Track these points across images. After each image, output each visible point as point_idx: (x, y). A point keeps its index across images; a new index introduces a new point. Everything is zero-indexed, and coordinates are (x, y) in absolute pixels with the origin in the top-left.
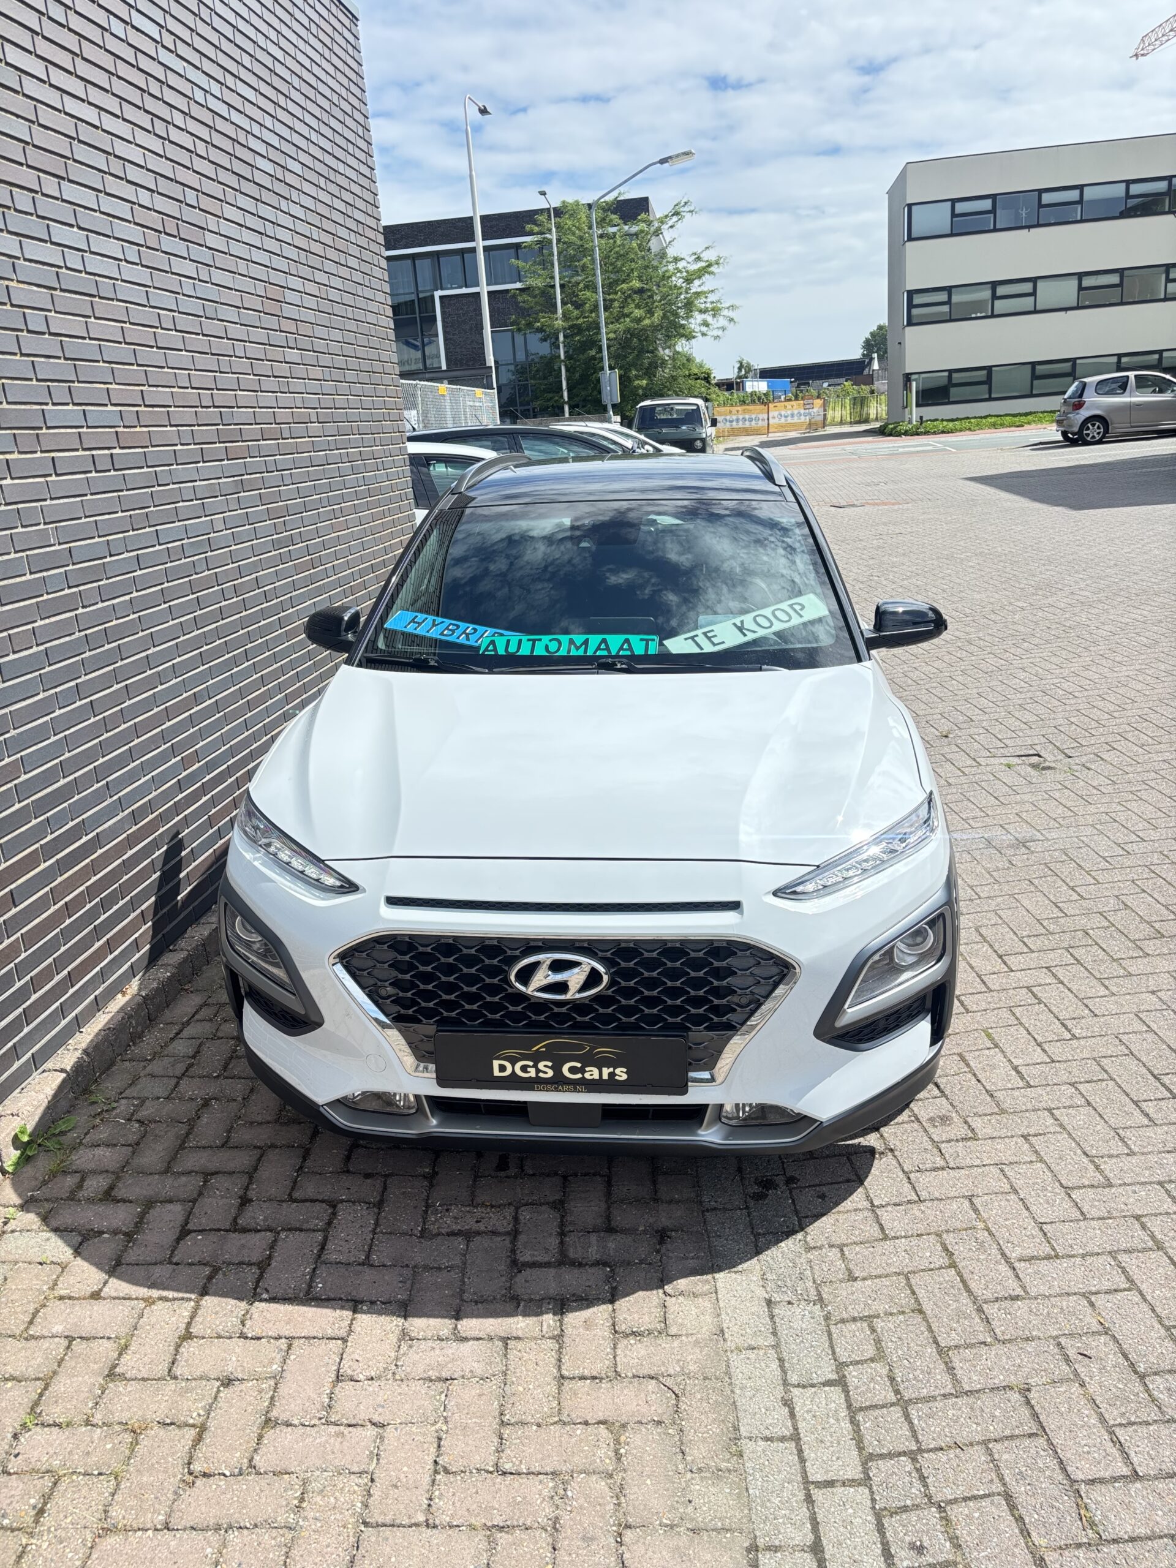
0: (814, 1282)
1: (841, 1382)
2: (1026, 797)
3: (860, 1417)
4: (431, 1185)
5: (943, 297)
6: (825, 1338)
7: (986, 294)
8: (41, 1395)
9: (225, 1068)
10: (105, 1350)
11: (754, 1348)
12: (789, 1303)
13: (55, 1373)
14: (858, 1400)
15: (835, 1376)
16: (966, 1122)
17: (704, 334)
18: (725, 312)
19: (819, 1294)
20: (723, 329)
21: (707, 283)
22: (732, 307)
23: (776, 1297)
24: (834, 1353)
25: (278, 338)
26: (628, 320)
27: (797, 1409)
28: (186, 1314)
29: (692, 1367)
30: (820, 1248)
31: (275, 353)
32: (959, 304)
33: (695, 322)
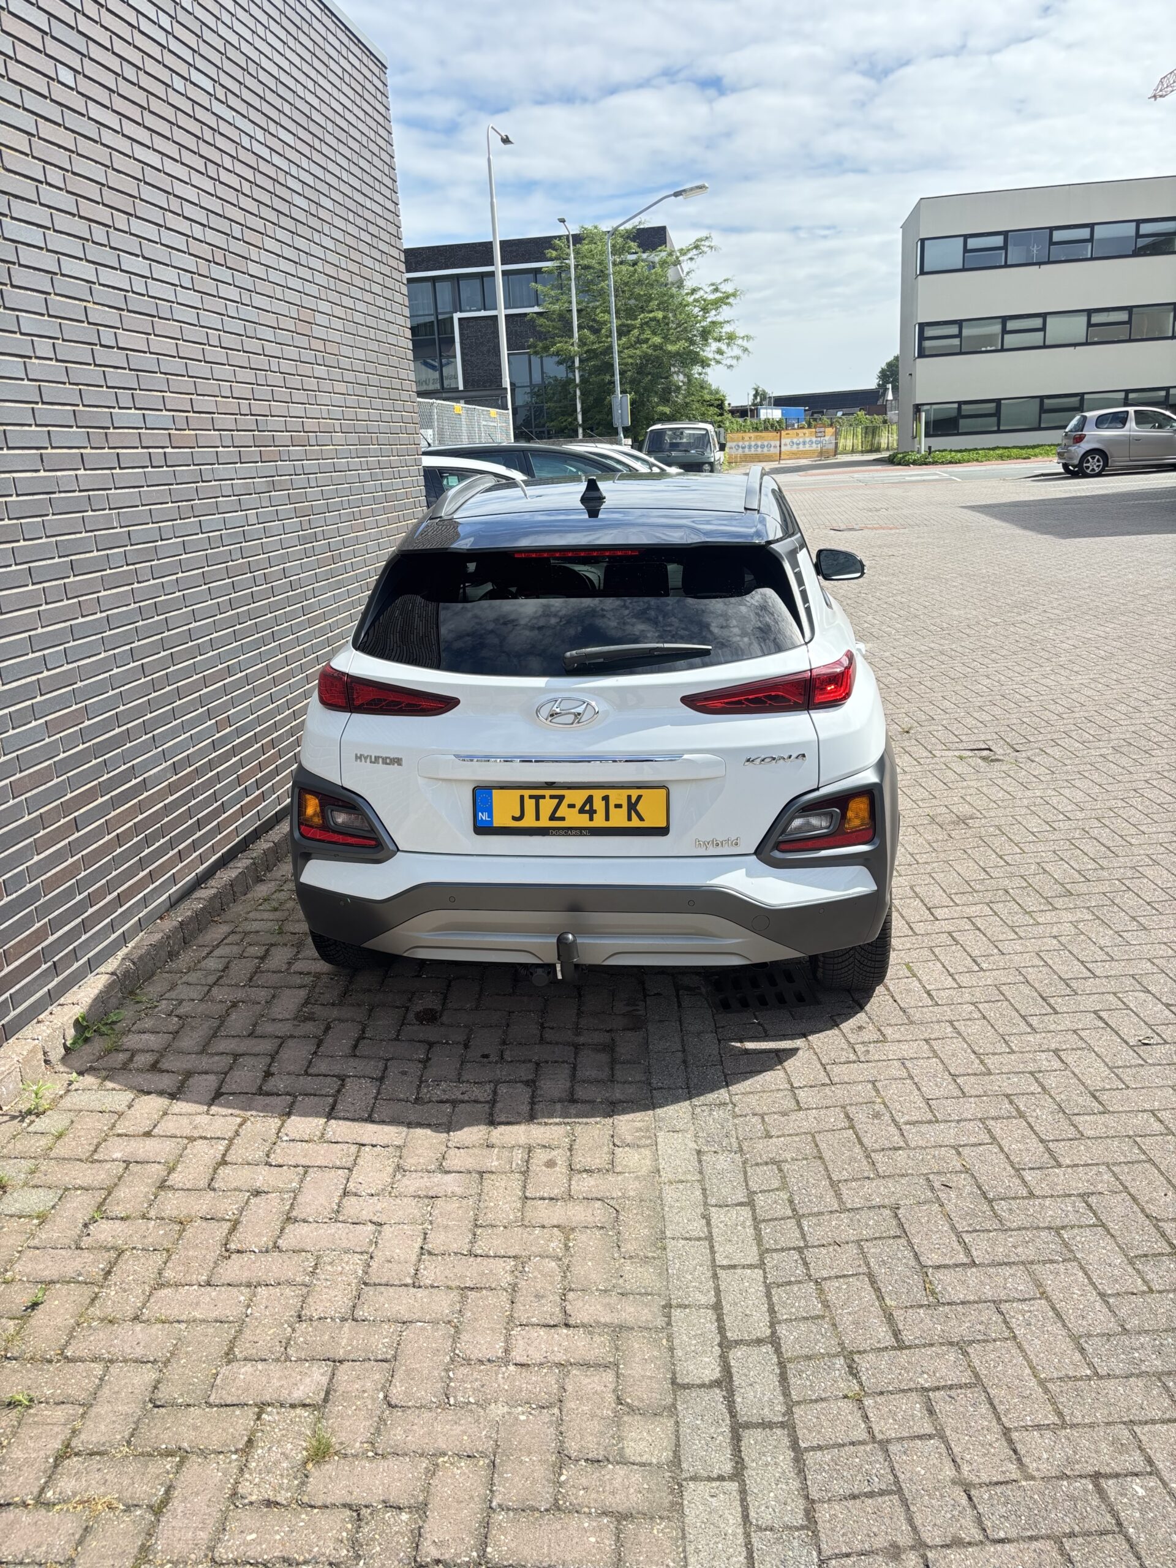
0: (737, 1139)
2: (972, 783)
4: (425, 1067)
5: (954, 330)
6: (741, 1175)
7: (997, 328)
8: (105, 1199)
9: (251, 980)
10: (157, 1170)
11: (683, 1182)
12: (715, 1152)
13: (116, 1185)
15: (746, 1200)
16: (879, 1030)
17: (718, 362)
18: (739, 342)
19: (740, 1147)
20: (738, 358)
21: (725, 313)
22: (748, 338)
23: (705, 1149)
24: (747, 1187)
25: (308, 356)
26: (645, 346)
28: (221, 1148)
29: (632, 1193)
30: (745, 1116)
31: (305, 369)
32: (969, 337)
33: (709, 351)
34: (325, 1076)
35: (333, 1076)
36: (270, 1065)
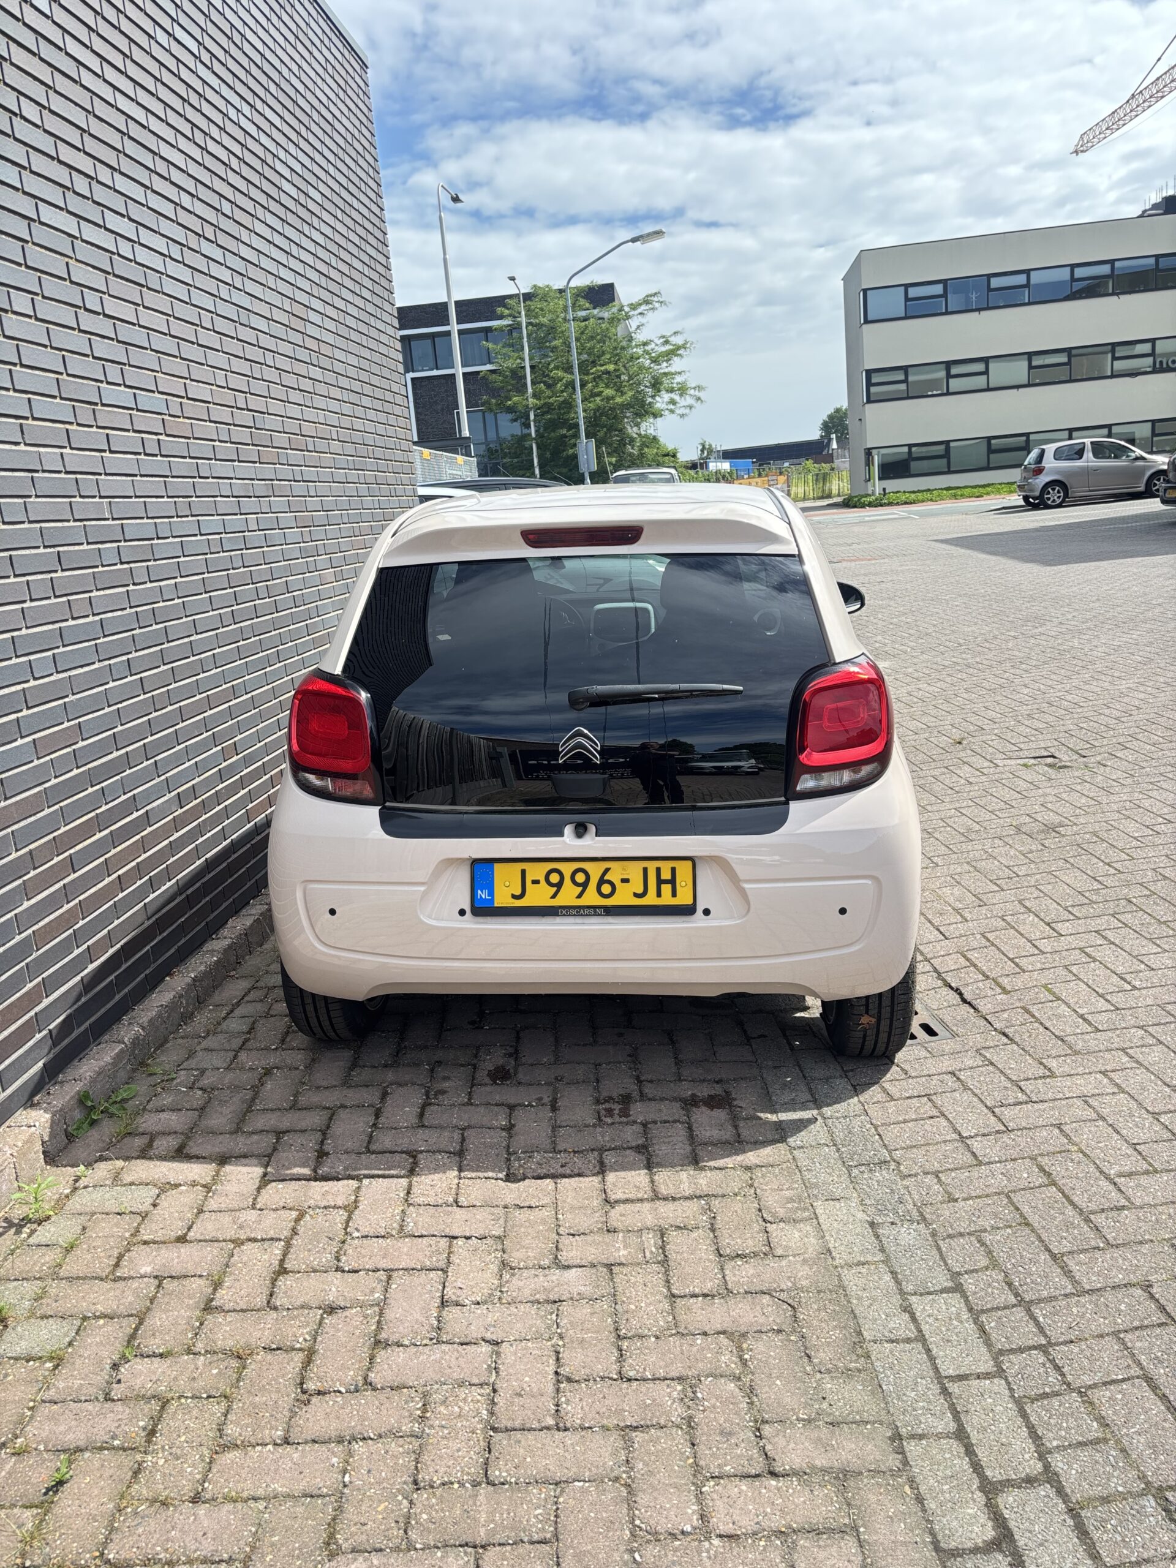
0: (915, 1205)
1: (958, 1288)
3: (983, 1318)
4: (510, 1137)
6: (935, 1252)
10: (199, 1287)
11: (864, 1264)
12: (893, 1223)
14: (978, 1305)
15: (950, 1284)
16: (1041, 1063)
19: (921, 1214)
23: (879, 1219)
24: (946, 1264)
27: (918, 1314)
28: (277, 1252)
29: (804, 1283)
30: (916, 1175)
34: (391, 1152)
35: (402, 1152)
36: (322, 1143)
